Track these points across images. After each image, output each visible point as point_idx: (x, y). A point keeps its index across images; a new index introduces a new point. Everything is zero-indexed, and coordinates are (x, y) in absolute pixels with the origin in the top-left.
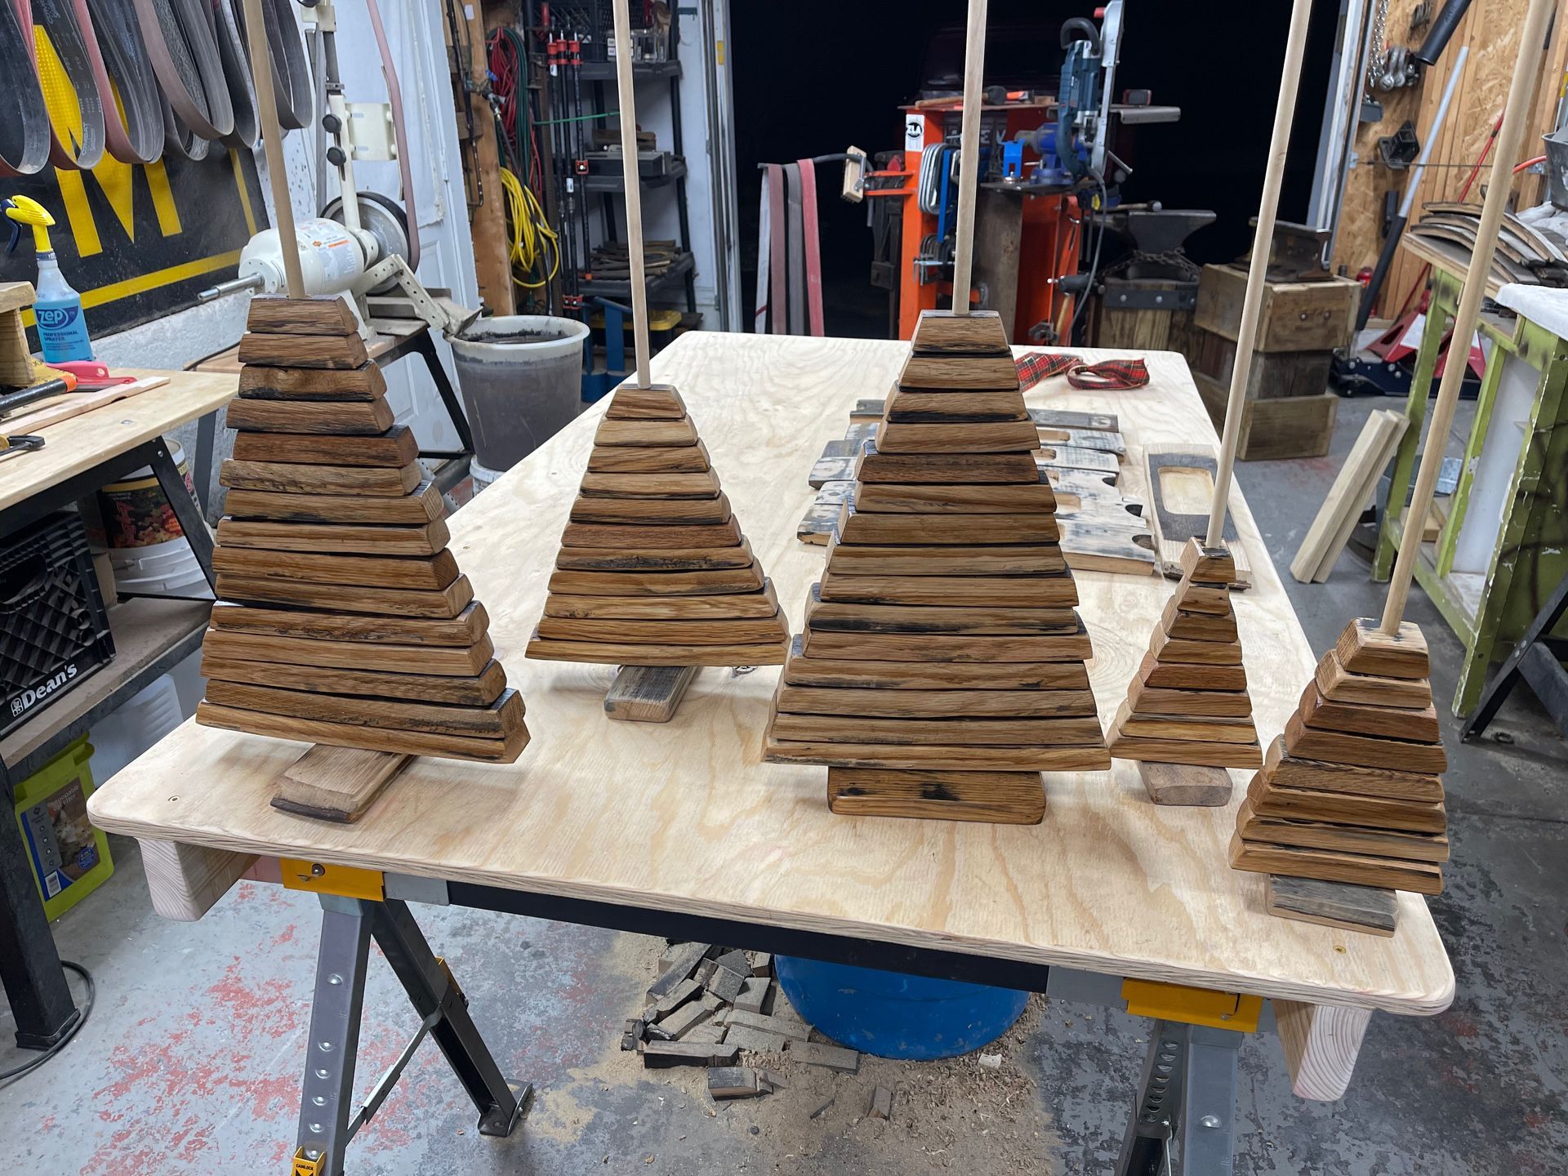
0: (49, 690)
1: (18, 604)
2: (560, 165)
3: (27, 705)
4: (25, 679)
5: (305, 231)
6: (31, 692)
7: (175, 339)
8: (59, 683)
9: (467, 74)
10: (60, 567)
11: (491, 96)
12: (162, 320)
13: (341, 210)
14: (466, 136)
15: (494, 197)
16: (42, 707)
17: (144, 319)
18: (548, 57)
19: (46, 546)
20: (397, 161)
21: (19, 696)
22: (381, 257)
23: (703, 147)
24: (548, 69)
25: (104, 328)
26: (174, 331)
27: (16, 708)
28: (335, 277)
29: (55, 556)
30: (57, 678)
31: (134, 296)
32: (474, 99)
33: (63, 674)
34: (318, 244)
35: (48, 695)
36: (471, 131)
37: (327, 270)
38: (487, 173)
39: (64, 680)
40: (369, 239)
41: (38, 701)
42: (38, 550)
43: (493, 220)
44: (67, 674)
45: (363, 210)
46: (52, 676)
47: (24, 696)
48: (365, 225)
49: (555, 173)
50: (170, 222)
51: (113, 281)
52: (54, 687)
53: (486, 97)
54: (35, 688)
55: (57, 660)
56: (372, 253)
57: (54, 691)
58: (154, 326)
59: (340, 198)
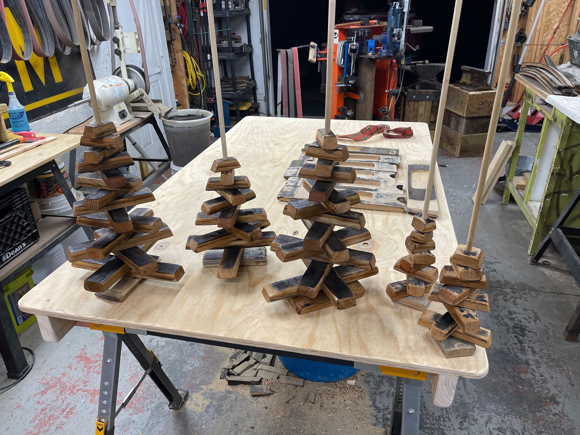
0: (16, 252)
1: (3, 222)
2: (205, 49)
3: (8, 257)
4: (7, 249)
5: (107, 81)
6: (9, 253)
7: (61, 120)
8: (19, 249)
9: (169, 16)
10: (18, 208)
11: (178, 24)
12: (56, 114)
13: (120, 71)
14: (169, 39)
15: (181, 62)
16: (13, 258)
17: (49, 114)
18: (200, 9)
19: (13, 201)
20: (140, 53)
21: (5, 254)
22: (136, 89)
23: (259, 41)
24: (200, 13)
25: (35, 117)
26: (61, 117)
27: (4, 259)
28: (118, 97)
29: (16, 204)
30: (19, 247)
31: (46, 105)
32: (172, 26)
33: (21, 246)
34: (111, 85)
35: (16, 254)
36: (171, 37)
37: (115, 95)
38: (178, 53)
39: (21, 248)
40: (131, 82)
41: (12, 256)
42: (10, 202)
43: (180, 71)
44: (22, 246)
45: (128, 71)
46: (17, 247)
47: (7, 254)
48: (130, 77)
49: (203, 52)
50: (58, 78)
51: (37, 100)
52: (18, 251)
53: (176, 25)
54: (10, 251)
55: (18, 241)
56: (132, 87)
57: (18, 252)
58: (53, 116)
59: (120, 67)
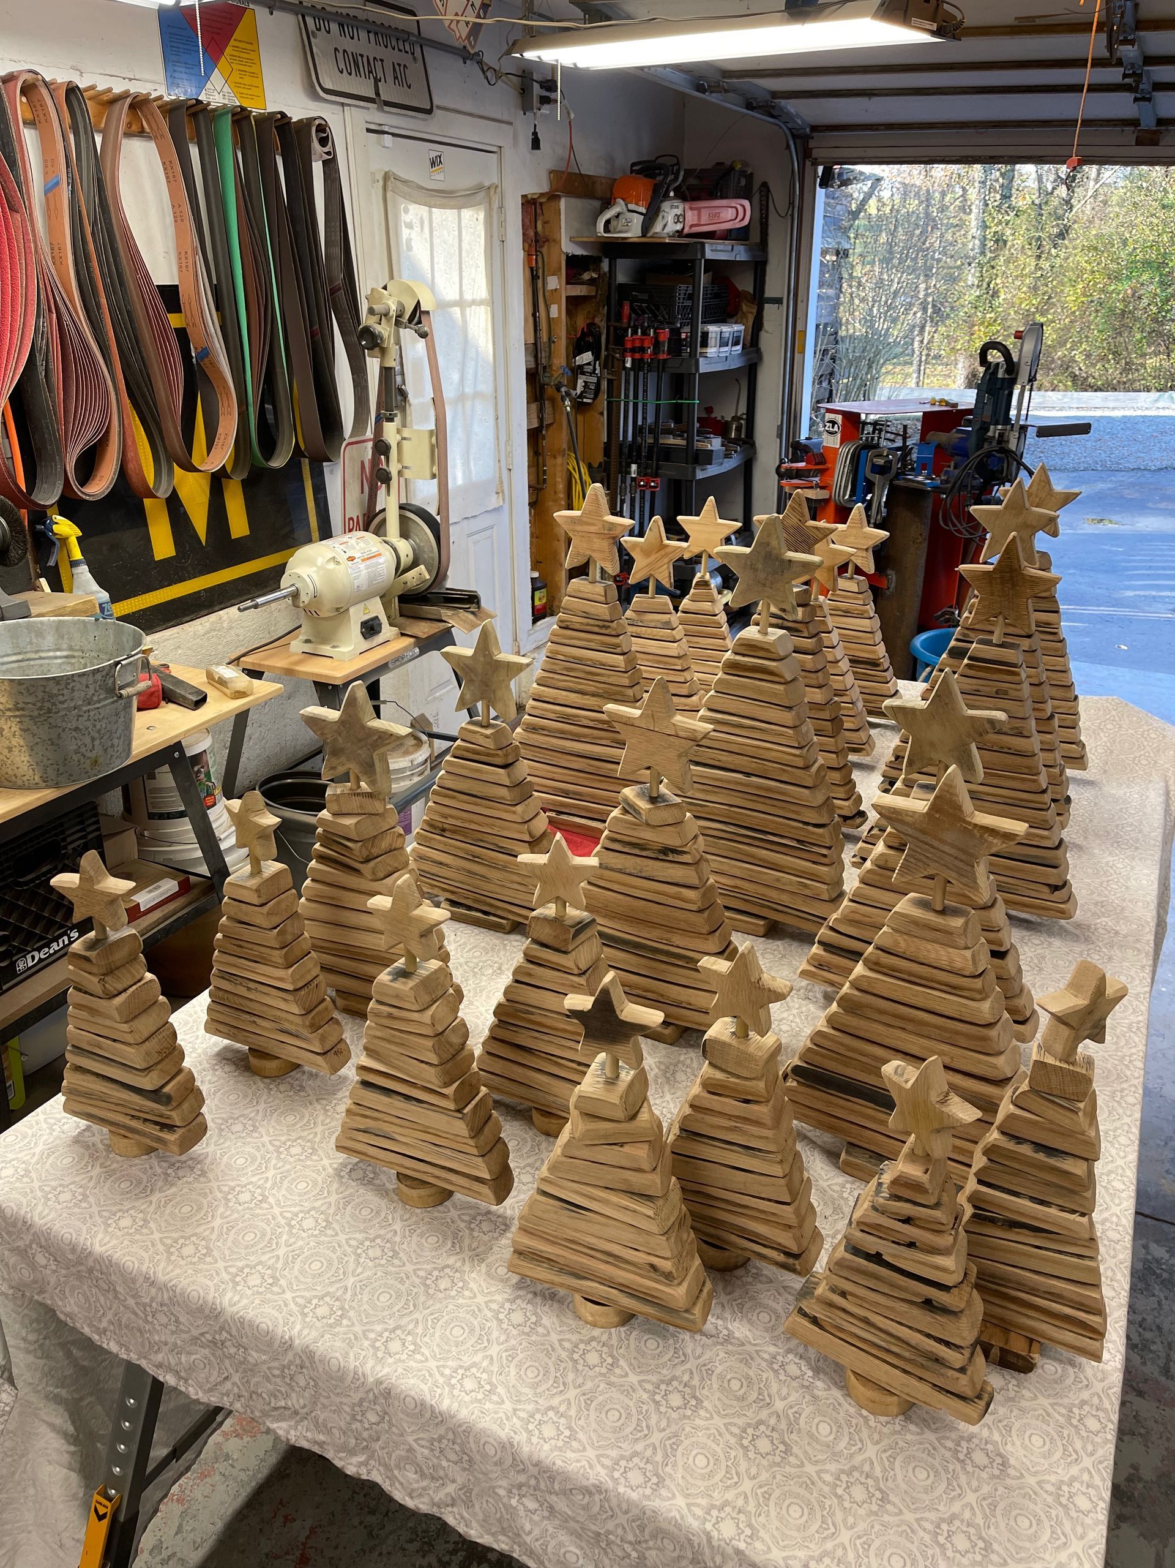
0: (52, 951)
1: (32, 881)
2: (626, 450)
3: (30, 964)
4: (31, 944)
5: (342, 547)
6: (36, 954)
7: (231, 628)
8: (61, 945)
9: (545, 368)
10: (74, 849)
11: (563, 389)
12: (221, 612)
13: (384, 521)
14: (535, 425)
15: (559, 480)
16: (43, 965)
17: (205, 612)
18: (625, 350)
19: (63, 832)
20: (436, 481)
21: (25, 957)
22: (415, 564)
23: (774, 432)
24: (624, 362)
25: (169, 620)
26: (231, 621)
27: (21, 966)
28: (364, 588)
29: (69, 840)
30: (60, 941)
31: (199, 592)
32: (550, 391)
33: (66, 938)
34: (351, 559)
35: (51, 955)
36: (541, 420)
37: (356, 583)
38: (555, 457)
39: (66, 942)
40: (405, 548)
41: (40, 960)
42: (56, 835)
43: (555, 501)
44: (69, 938)
45: (403, 520)
46: (56, 940)
47: (29, 957)
48: (404, 534)
49: (620, 457)
50: (239, 525)
51: (182, 580)
52: (57, 948)
53: (558, 390)
54: (39, 950)
55: (61, 926)
56: (405, 561)
57: (56, 952)
58: (213, 617)
59: (384, 510)
